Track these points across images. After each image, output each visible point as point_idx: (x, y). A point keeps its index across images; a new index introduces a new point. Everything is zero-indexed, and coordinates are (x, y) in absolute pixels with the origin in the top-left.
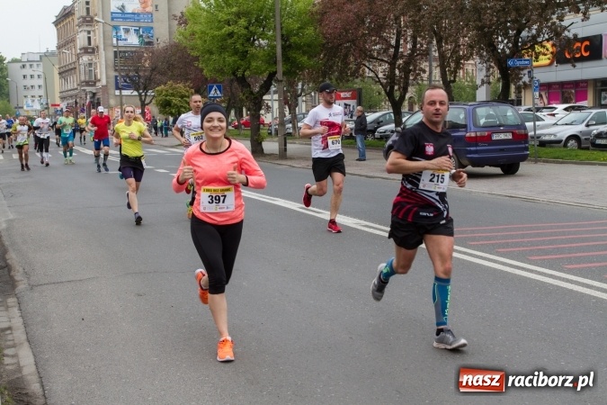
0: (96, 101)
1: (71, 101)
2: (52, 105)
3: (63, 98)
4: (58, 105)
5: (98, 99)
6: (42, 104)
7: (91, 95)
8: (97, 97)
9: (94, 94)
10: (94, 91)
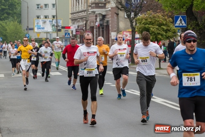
0: (105, 24)
1: (82, 23)
2: (63, 28)
3: (74, 20)
4: (69, 28)
5: (108, 22)
6: (53, 25)
7: (101, 17)
8: (106, 19)
9: (104, 17)
10: (104, 14)
